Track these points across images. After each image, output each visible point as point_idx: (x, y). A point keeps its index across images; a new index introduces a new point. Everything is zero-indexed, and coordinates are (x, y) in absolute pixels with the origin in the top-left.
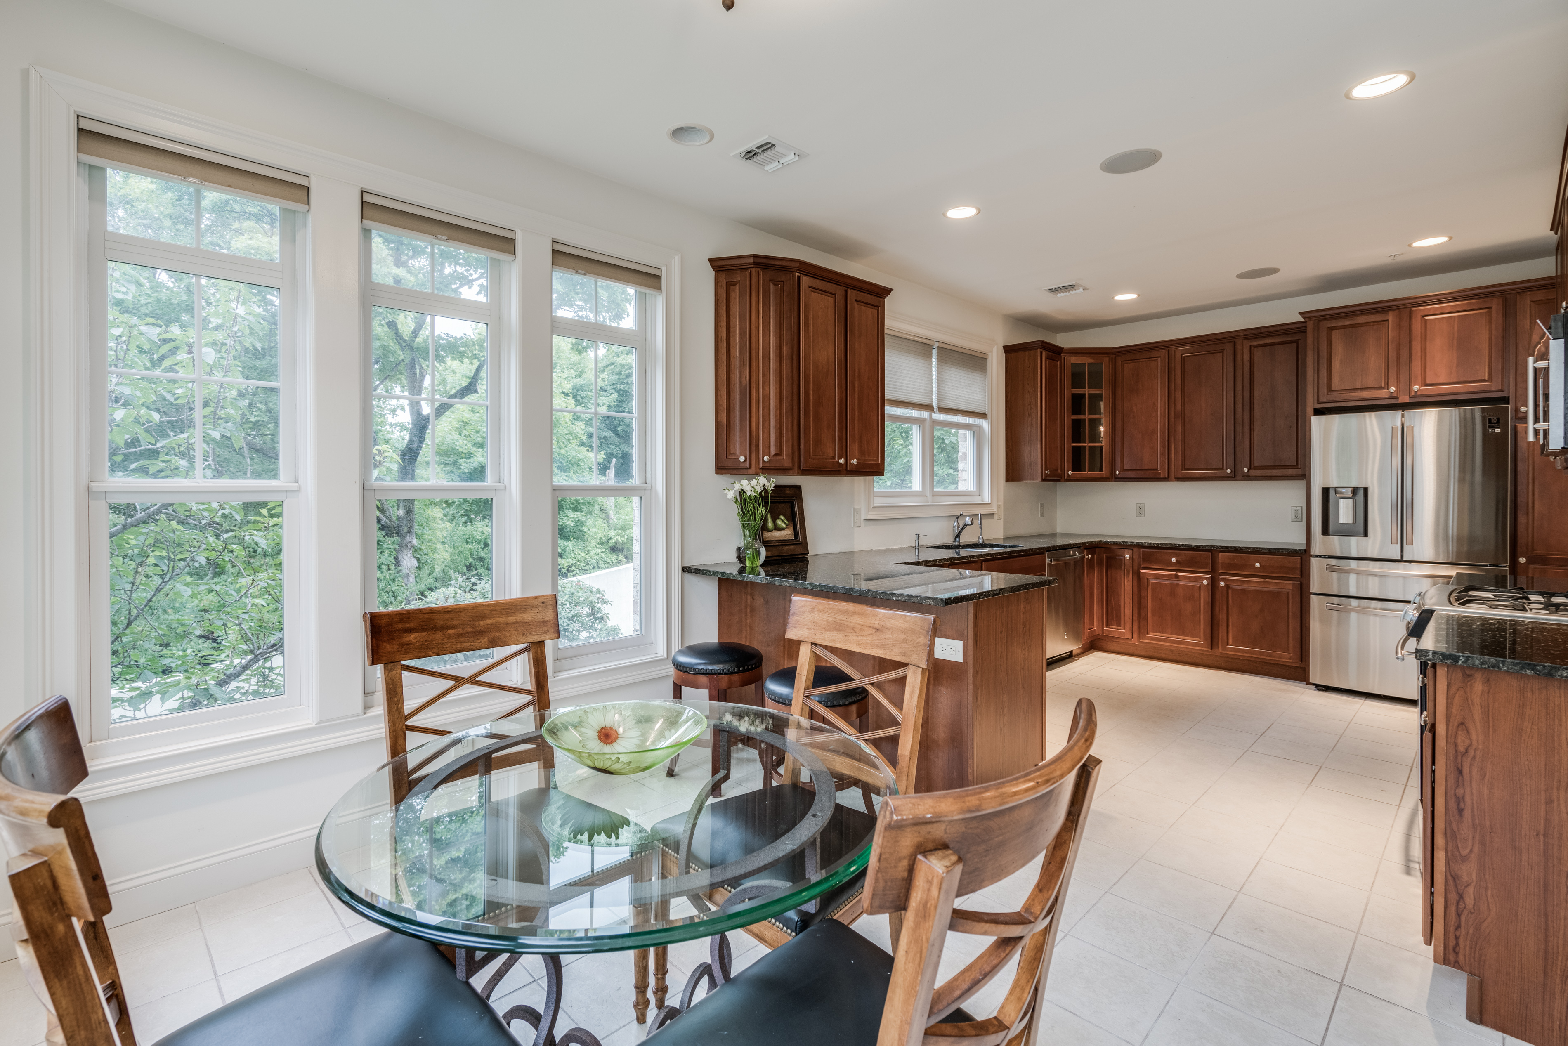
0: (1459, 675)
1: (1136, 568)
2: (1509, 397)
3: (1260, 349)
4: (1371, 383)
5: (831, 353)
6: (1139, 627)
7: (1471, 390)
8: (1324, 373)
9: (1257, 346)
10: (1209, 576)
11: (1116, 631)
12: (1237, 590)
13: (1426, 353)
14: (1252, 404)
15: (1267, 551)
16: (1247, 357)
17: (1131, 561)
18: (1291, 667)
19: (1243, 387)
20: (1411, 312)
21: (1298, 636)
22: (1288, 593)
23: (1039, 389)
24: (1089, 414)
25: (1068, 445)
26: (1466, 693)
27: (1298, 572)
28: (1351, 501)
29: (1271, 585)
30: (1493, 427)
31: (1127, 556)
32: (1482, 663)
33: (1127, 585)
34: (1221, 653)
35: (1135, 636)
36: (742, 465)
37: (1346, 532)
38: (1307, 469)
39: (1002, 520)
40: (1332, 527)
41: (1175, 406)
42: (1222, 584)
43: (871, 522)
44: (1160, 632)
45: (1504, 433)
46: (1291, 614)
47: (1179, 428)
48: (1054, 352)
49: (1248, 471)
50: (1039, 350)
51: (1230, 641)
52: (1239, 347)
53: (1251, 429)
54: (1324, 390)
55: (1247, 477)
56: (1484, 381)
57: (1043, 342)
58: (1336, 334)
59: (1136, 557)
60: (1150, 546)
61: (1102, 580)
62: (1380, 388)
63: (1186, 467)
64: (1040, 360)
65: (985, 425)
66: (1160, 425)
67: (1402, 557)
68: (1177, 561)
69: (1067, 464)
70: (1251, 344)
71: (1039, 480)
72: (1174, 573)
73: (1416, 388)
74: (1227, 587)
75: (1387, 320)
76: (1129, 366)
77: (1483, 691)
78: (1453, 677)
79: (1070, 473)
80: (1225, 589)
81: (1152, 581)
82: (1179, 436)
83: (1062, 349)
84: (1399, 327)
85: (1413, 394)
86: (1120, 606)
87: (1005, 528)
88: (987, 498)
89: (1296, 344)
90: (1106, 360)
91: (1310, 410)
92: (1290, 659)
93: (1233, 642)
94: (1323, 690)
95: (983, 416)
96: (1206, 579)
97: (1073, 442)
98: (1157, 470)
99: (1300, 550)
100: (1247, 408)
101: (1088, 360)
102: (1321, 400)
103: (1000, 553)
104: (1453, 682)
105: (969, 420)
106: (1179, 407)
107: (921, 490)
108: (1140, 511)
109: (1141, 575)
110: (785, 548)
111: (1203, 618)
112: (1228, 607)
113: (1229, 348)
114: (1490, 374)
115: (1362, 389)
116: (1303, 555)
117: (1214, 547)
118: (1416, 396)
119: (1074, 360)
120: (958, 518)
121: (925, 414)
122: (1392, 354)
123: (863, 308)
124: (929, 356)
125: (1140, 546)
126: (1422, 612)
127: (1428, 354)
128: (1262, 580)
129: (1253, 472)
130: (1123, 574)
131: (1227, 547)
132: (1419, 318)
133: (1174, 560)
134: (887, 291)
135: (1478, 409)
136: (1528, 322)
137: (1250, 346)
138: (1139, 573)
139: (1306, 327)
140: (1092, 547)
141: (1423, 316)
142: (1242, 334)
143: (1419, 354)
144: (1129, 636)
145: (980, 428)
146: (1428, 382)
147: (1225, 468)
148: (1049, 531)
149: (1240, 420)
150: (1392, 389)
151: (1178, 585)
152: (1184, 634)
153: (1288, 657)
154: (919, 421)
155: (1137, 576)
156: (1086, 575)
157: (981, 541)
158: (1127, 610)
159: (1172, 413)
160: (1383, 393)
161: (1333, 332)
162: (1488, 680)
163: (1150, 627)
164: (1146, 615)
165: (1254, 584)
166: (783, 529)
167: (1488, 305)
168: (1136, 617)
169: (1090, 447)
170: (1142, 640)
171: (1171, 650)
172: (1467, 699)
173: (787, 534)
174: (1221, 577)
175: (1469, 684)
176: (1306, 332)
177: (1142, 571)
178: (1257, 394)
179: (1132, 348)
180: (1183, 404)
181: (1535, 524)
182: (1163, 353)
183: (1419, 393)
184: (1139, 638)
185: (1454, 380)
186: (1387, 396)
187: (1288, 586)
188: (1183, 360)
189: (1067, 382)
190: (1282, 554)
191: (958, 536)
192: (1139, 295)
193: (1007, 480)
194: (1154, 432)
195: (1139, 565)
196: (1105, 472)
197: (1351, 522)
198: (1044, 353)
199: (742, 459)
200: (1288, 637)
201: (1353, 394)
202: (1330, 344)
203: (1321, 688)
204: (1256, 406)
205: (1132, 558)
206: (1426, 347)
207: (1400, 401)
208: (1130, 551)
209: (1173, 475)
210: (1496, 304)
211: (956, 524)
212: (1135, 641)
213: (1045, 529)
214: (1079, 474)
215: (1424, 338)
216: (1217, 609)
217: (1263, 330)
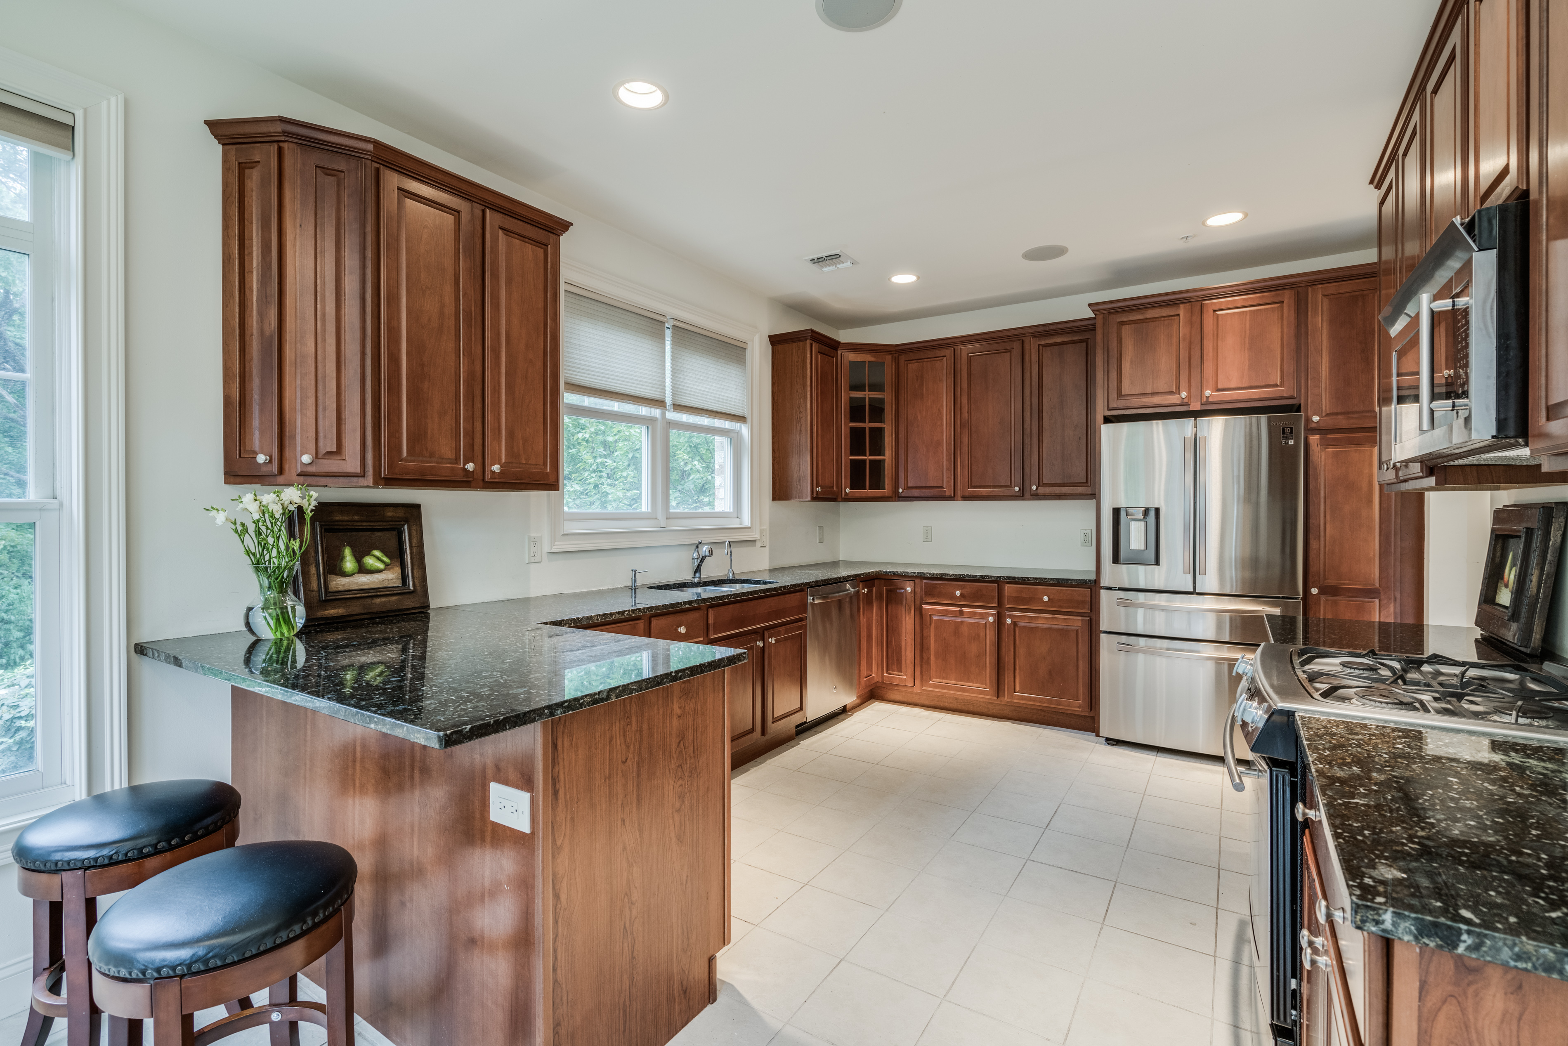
0: (1448, 966)
1: (918, 603)
2: (1300, 405)
3: (1049, 348)
4: (1162, 386)
5: (449, 299)
6: (921, 673)
7: (1263, 396)
8: (1114, 375)
9: (1045, 346)
10: (995, 612)
11: (897, 677)
12: (1024, 627)
13: (1217, 353)
14: (1040, 412)
15: (1056, 582)
16: (1035, 358)
17: (913, 595)
18: (1081, 716)
19: (1031, 392)
20: (1202, 306)
21: (1087, 681)
22: (1077, 631)
23: (809, 389)
24: (869, 422)
25: (847, 458)
26: (1463, 1011)
27: (1088, 606)
28: (1142, 523)
29: (1060, 622)
30: (1287, 438)
31: (909, 589)
32: (1518, 957)
33: (908, 623)
34: (1008, 702)
35: (918, 682)
36: (264, 469)
37: (1136, 560)
38: (1097, 486)
39: (767, 548)
40: (1123, 554)
41: (961, 413)
42: (1009, 621)
43: (561, 556)
44: (943, 678)
45: (1297, 446)
46: (1080, 655)
47: (966, 440)
48: (830, 346)
49: (1037, 489)
50: (808, 342)
51: (1017, 689)
52: (1027, 346)
53: (1040, 441)
54: (1114, 395)
55: (1036, 496)
56: (1276, 385)
57: (813, 331)
58: (1126, 330)
59: (918, 590)
60: (933, 577)
61: (882, 617)
62: (1171, 393)
63: (973, 484)
64: (810, 354)
65: (744, 430)
66: (945, 435)
67: (1195, 588)
68: (961, 594)
69: (845, 480)
70: (1040, 343)
71: (809, 499)
72: (958, 609)
73: (1208, 393)
74: (1014, 624)
75: (1178, 315)
76: (913, 366)
77: (1505, 1013)
78: (1432, 969)
79: (848, 490)
80: (1012, 626)
81: (935, 618)
82: (966, 449)
83: (839, 343)
84: (1191, 323)
85: (1204, 400)
86: (900, 647)
87: (771, 558)
88: (746, 521)
89: (1085, 344)
90: (888, 358)
91: (1100, 418)
92: (1079, 707)
93: (1020, 688)
94: (1113, 745)
95: (741, 419)
96: (992, 615)
97: (851, 454)
98: (942, 487)
99: (1090, 581)
100: (1036, 415)
101: (868, 358)
102: (1111, 406)
103: (755, 592)
104: (1431, 979)
105: (726, 424)
106: (965, 415)
107: (649, 510)
108: (927, 535)
109: (923, 611)
110: (378, 601)
111: (989, 660)
112: (1015, 648)
113: (1016, 346)
114: (1282, 378)
115: (1153, 394)
116: (1093, 586)
117: (1000, 577)
118: (1207, 404)
119: (852, 356)
120: (697, 547)
121: (656, 412)
122: (1184, 354)
123: (517, 242)
124: (661, 338)
125: (922, 577)
126: (1273, 713)
127: (1219, 354)
128: (1051, 616)
129: (1042, 490)
130: (904, 610)
131: (1014, 578)
132: (1211, 312)
133: (958, 593)
134: (565, 226)
135: (1264, 418)
136: (1320, 318)
137: (1039, 345)
138: (921, 609)
139: (1095, 324)
140: (869, 580)
141: (1215, 311)
142: (1030, 331)
143: (1211, 354)
144: (910, 683)
145: (739, 434)
146: (1220, 386)
147: (1013, 486)
148: (829, 559)
149: (1029, 430)
150: (1184, 394)
151: (962, 622)
152: (969, 680)
153: (1077, 705)
154: (648, 422)
155: (919, 612)
156: (861, 613)
157: (731, 577)
158: (909, 653)
159: (958, 422)
160: (1174, 399)
161: (1123, 327)
162: (1520, 987)
163: (933, 673)
164: (929, 659)
165: (1042, 621)
166: (379, 571)
167: (1281, 300)
168: (918, 661)
169: (870, 461)
170: (924, 688)
171: (956, 699)
172: (1467, 1027)
173: (390, 577)
174: (1008, 613)
175: (1471, 991)
176: (1095, 330)
177: (924, 606)
178: (1045, 400)
179: (916, 346)
180: (970, 412)
181: (1327, 550)
182: (948, 352)
183: (1210, 400)
184: (922, 685)
185: (1246, 385)
186: (1178, 402)
187: (1077, 623)
188: (969, 359)
189: (844, 384)
190: (1071, 586)
191: (698, 570)
192: (918, 278)
193: (774, 499)
194: (939, 443)
195: (922, 599)
196: (887, 490)
197: (1142, 548)
198: (814, 345)
199: (261, 458)
200: (1077, 682)
201: (1144, 400)
202: (1120, 341)
203: (1111, 741)
204: (1044, 414)
205: (914, 591)
206: (1217, 346)
207: (1192, 408)
208: (912, 583)
209: (959, 494)
210: (1288, 297)
211: (695, 555)
212: (917, 689)
213: (826, 557)
214: (858, 492)
215: (1216, 336)
216: (1003, 650)
217: (1051, 327)
